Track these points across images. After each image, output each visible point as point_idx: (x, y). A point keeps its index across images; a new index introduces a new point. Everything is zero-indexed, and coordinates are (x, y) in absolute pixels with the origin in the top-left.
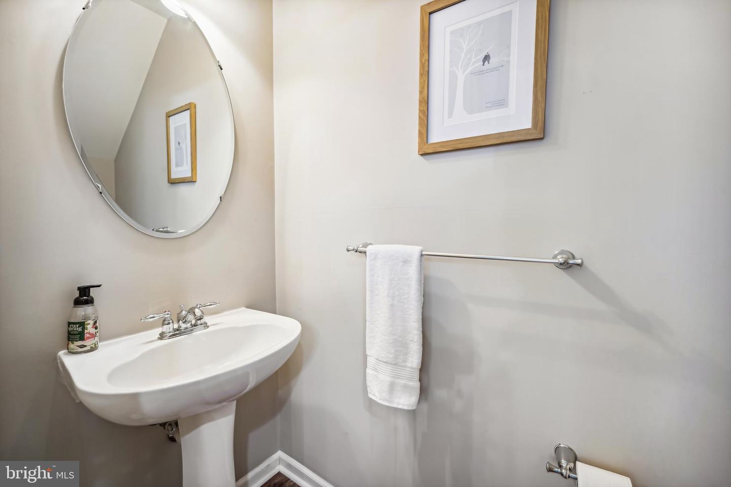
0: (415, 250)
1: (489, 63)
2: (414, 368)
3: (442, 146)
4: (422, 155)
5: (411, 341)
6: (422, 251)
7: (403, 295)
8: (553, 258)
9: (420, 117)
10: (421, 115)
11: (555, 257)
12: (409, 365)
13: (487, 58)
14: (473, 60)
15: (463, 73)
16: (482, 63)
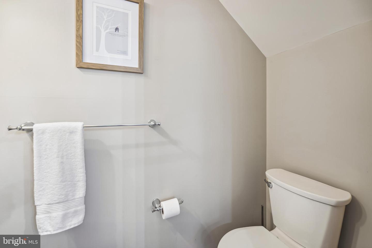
0: (79, 125)
1: (118, 32)
2: (81, 198)
3: (94, 66)
4: (78, 68)
5: (78, 181)
6: (83, 125)
7: (71, 154)
8: (149, 123)
9: (77, 45)
10: (78, 45)
11: (150, 122)
12: (77, 196)
13: (117, 29)
14: (110, 27)
15: (105, 31)
16: (115, 30)
